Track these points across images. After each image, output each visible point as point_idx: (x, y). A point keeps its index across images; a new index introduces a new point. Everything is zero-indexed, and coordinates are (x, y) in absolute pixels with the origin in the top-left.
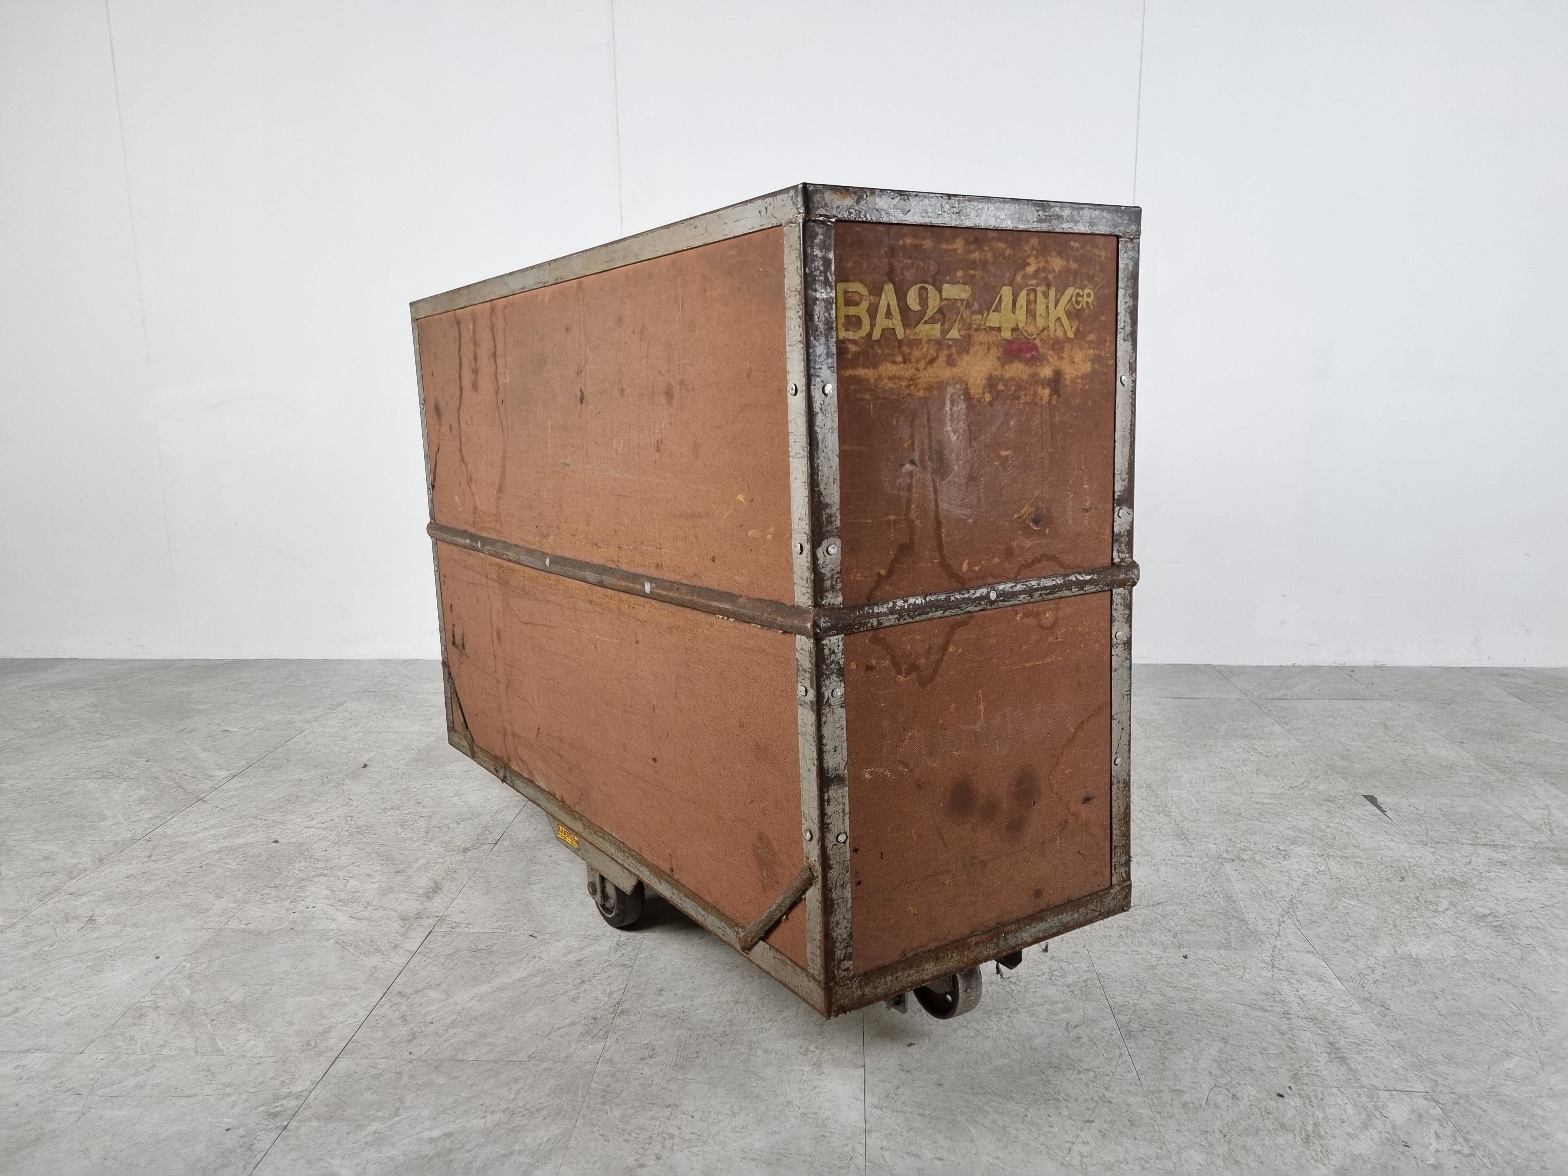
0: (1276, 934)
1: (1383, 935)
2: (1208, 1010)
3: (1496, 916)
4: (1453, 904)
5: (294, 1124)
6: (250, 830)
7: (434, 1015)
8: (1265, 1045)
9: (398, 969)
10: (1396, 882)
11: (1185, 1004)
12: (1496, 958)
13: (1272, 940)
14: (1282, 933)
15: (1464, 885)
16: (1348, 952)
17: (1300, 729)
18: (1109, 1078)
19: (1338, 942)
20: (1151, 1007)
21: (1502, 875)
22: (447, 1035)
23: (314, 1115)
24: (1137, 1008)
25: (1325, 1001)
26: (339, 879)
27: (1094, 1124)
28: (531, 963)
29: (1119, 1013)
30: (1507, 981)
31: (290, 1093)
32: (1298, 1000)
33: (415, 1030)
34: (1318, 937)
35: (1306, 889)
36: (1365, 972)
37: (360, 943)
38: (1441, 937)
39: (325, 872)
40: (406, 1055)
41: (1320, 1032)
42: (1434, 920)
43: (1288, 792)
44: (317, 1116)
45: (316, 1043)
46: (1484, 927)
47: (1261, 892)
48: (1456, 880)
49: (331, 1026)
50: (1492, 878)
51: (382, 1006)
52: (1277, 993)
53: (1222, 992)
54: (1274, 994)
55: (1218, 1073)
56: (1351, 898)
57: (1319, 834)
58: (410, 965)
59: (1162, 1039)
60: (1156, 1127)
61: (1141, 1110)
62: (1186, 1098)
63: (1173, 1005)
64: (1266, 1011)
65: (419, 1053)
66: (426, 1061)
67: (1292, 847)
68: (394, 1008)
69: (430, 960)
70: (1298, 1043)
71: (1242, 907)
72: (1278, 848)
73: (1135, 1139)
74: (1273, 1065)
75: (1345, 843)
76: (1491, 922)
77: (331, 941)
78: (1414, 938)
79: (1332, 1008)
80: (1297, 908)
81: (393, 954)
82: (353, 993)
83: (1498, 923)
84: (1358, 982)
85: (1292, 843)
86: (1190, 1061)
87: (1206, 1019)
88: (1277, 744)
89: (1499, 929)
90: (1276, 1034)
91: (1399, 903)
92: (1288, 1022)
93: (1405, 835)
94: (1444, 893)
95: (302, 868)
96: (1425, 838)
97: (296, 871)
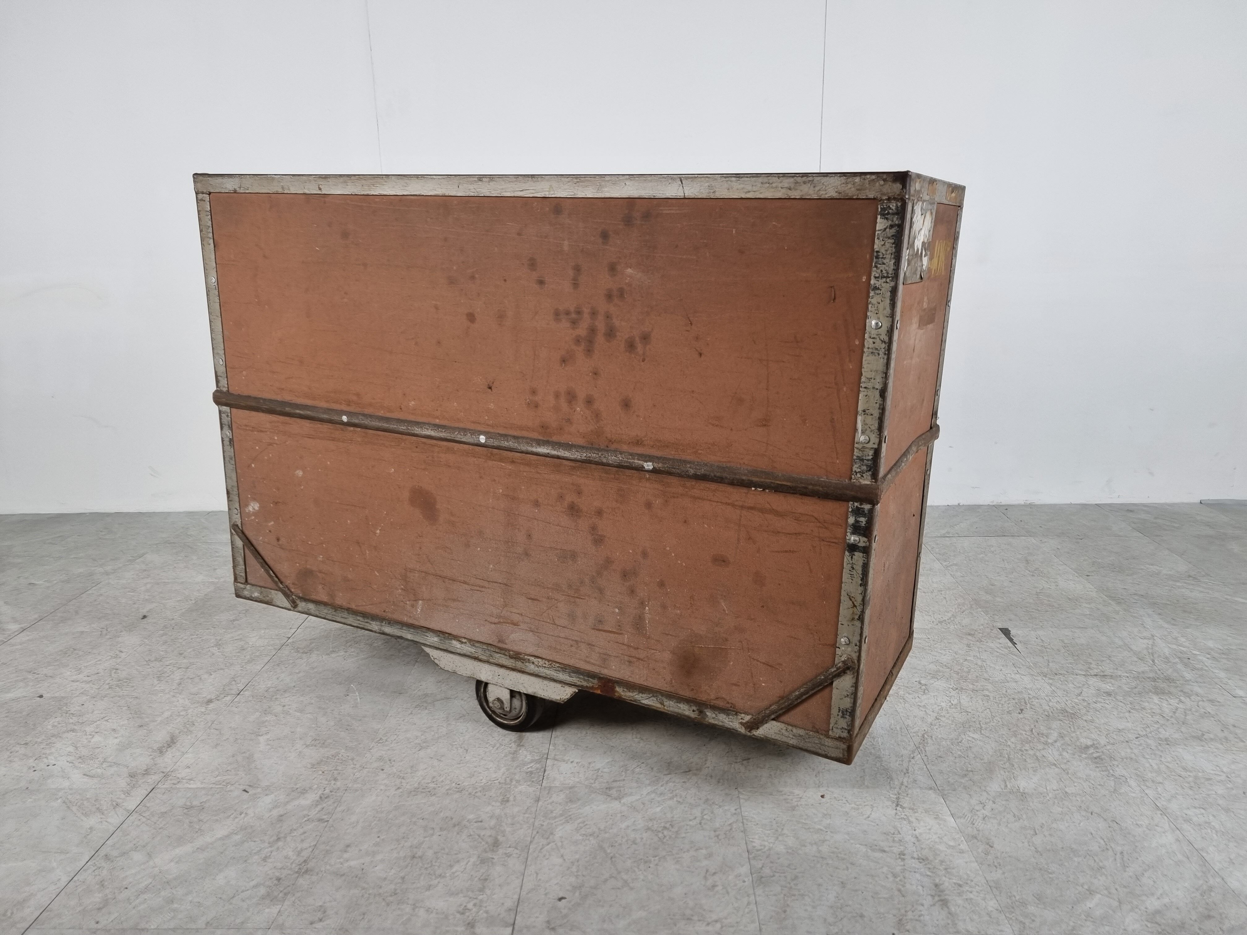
0: (905, 771)
1: (997, 769)
2: (833, 852)
3: (1097, 748)
4: (1061, 736)
6: (21, 684)
7: (131, 880)
8: (878, 888)
9: (112, 829)
10: (1015, 715)
11: (814, 846)
12: (1092, 790)
13: (901, 778)
14: (910, 769)
15: (1073, 716)
16: (965, 788)
17: (956, 565)
19: (957, 778)
20: (784, 852)
21: (1107, 706)
24: (771, 852)
25: (937, 840)
28: (237, 820)
29: (754, 859)
30: (1099, 815)
32: (913, 840)
35: (938, 724)
36: (975, 807)
37: (85, 803)
38: (1048, 770)
39: (75, 727)
40: (93, 924)
41: (928, 874)
42: (1043, 752)
43: (936, 627)
46: (1086, 758)
47: (898, 728)
48: (1067, 712)
49: (32, 894)
50: (1098, 708)
51: (86, 870)
52: (896, 832)
53: (849, 833)
54: (894, 834)
57: (957, 668)
58: (124, 826)
59: (788, 885)
63: (803, 848)
64: (885, 851)
65: (105, 922)
67: (932, 681)
68: (97, 872)
69: (144, 820)
70: (907, 886)
71: (880, 744)
72: (920, 683)
75: (977, 677)
76: (1092, 753)
77: (59, 801)
78: (1023, 771)
79: (942, 847)
80: (927, 743)
81: (112, 813)
82: (63, 857)
83: (1098, 754)
84: (969, 819)
85: (933, 677)
87: (830, 862)
88: (934, 580)
89: (1097, 760)
90: (890, 876)
91: (1016, 736)
92: (902, 863)
93: (1029, 667)
94: (1055, 724)
95: (56, 724)
96: (1045, 670)
97: (50, 727)
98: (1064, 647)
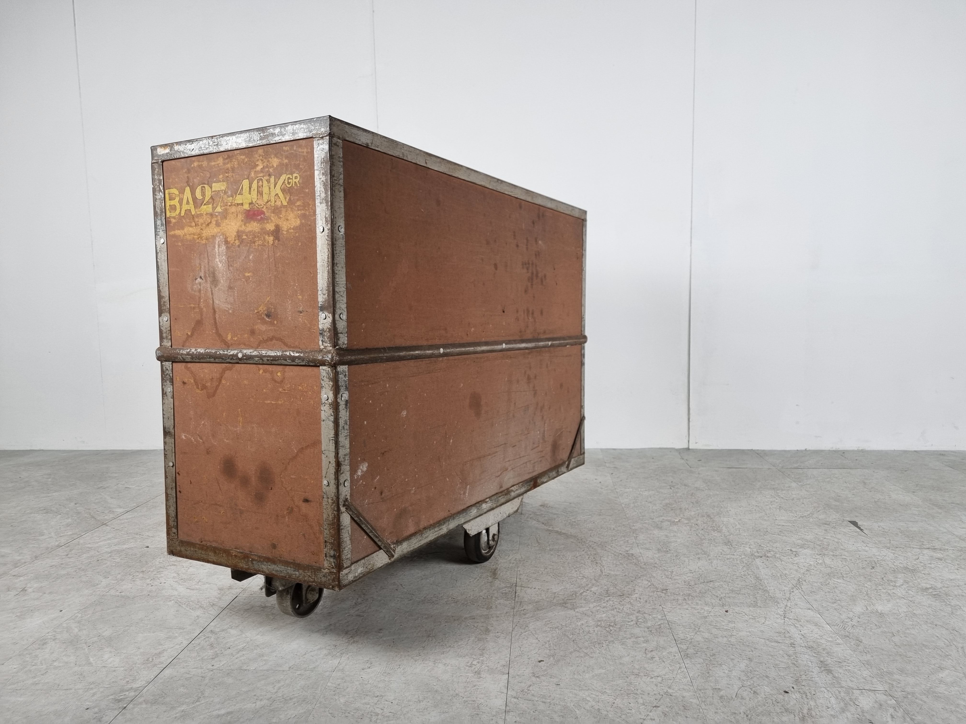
0: (787, 599)
1: (859, 599)
2: (740, 642)
3: (935, 589)
4: (906, 582)
5: (131, 706)
6: (132, 541)
7: (231, 644)
8: (778, 662)
9: (212, 618)
10: (869, 570)
11: (725, 638)
12: (935, 613)
13: (785, 602)
14: (792, 598)
15: (913, 571)
16: (836, 609)
17: (809, 484)
18: (671, 681)
19: (828, 604)
20: (703, 640)
21: (939, 566)
22: (238, 655)
23: (144, 701)
24: (693, 640)
25: (819, 637)
26: (183, 567)
27: (659, 708)
29: (680, 644)
31: (131, 688)
32: (800, 636)
33: (218, 652)
34: (816, 600)
35: (809, 574)
36: (845, 620)
38: (898, 600)
39: (175, 563)
40: (210, 667)
41: (814, 655)
42: (893, 591)
43: (799, 519)
44: (146, 702)
45: (153, 660)
46: (927, 595)
47: (778, 575)
48: (909, 569)
49: (164, 650)
50: (933, 567)
51: (199, 638)
52: (787, 633)
53: (750, 632)
54: (785, 633)
55: (745, 678)
56: (838, 578)
57: (819, 543)
58: (221, 615)
59: (708, 658)
60: (701, 710)
61: (691, 700)
62: (722, 693)
63: (716, 639)
64: (779, 642)
65: (218, 665)
66: (222, 670)
67: (801, 550)
68: (207, 639)
69: (234, 613)
70: (799, 661)
71: (766, 583)
72: (791, 550)
73: (687, 717)
74: (782, 674)
75: (835, 548)
76: (932, 592)
77: (172, 602)
78: (879, 601)
79: (823, 641)
80: (803, 584)
81: (211, 609)
82: (182, 631)
83: (936, 593)
84: (841, 627)
85: (801, 548)
86: (727, 672)
87: (739, 647)
89: (937, 596)
90: (785, 656)
91: (871, 582)
92: (794, 649)
93: (875, 543)
94: (900, 576)
95: (161, 561)
96: (888, 545)
97: (157, 563)
98: (901, 532)
